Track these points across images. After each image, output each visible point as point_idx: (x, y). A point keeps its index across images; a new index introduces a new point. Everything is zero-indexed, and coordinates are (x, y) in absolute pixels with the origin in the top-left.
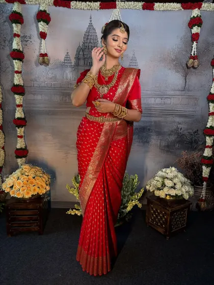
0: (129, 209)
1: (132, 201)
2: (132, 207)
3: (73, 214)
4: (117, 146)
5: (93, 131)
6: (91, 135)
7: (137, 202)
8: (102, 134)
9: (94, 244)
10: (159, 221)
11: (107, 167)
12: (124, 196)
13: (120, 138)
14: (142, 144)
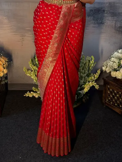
0: (86, 90)
1: (89, 82)
2: (89, 89)
3: (31, 96)
4: (74, 28)
5: (52, 14)
6: (50, 18)
7: (94, 84)
8: (61, 16)
9: (55, 125)
10: (116, 101)
11: (66, 49)
12: (82, 77)
13: (78, 20)
14: (97, 25)
